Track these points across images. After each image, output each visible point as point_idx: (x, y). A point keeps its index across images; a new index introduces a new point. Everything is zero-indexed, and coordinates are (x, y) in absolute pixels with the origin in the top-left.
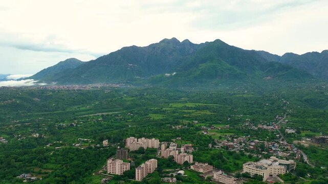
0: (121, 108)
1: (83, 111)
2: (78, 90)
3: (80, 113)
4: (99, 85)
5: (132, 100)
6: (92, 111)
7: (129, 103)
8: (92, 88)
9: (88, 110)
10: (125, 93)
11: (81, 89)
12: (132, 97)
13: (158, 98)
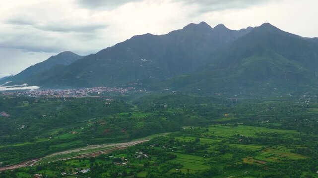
0: (128, 136)
1: (64, 141)
2: (67, 98)
3: (58, 146)
4: (99, 90)
5: (145, 119)
6: (78, 142)
7: (140, 125)
8: (90, 94)
9: (73, 140)
10: (135, 103)
11: (74, 96)
12: (146, 111)
13: (186, 113)
